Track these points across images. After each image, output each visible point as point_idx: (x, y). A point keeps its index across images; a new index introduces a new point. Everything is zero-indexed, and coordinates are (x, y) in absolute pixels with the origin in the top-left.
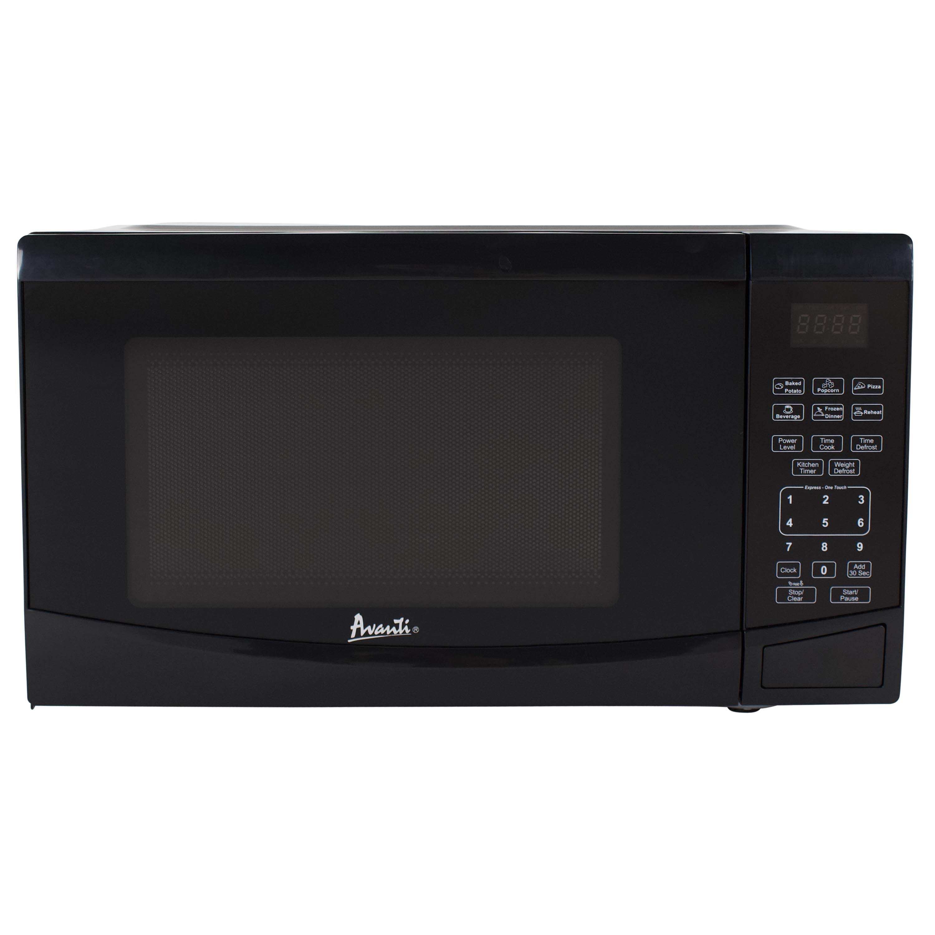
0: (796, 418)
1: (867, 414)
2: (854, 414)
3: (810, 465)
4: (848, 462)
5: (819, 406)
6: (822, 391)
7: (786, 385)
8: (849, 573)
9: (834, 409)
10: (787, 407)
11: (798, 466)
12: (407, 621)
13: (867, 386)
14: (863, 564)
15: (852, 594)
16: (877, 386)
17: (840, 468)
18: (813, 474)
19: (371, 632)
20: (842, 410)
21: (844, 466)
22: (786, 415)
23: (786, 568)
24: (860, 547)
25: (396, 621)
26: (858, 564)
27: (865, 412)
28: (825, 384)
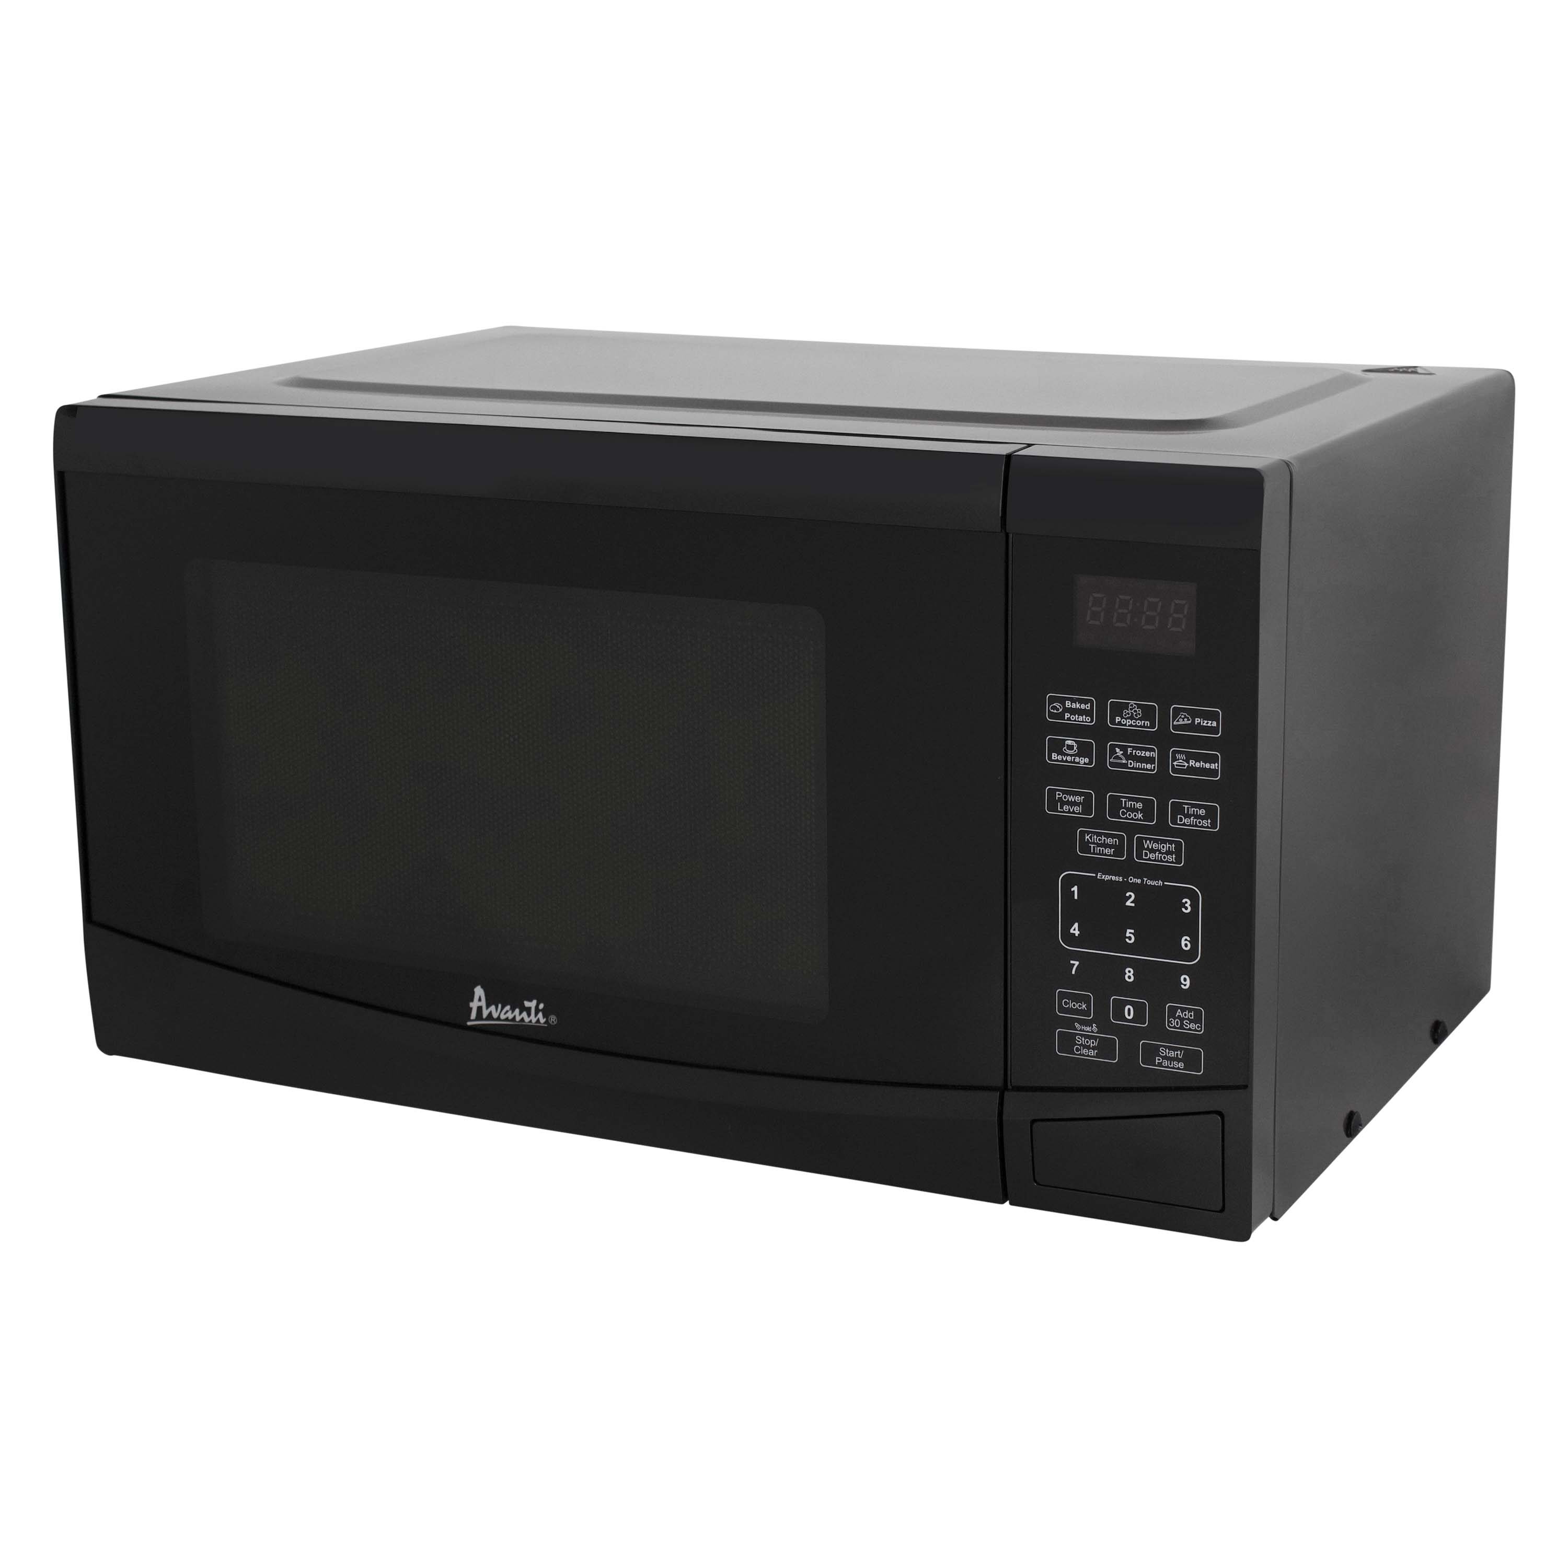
0: (1083, 763)
1: (1194, 766)
2: (1173, 765)
3: (1104, 840)
4: (1165, 842)
5: (1119, 746)
6: (1124, 722)
7: (1067, 706)
8: (1169, 1022)
9: (1142, 753)
10: (1069, 742)
11: (1086, 840)
12: (541, 1006)
13: (1193, 721)
14: (1190, 1010)
15: (1173, 1056)
16: (1210, 722)
17: (1152, 851)
18: (1110, 855)
19: (495, 1015)
20: (1154, 756)
21: (1158, 847)
22: (1068, 755)
23: (1070, 1001)
24: (1186, 982)
25: (527, 1004)
26: (1183, 1010)
27: (1191, 763)
28: (1128, 710)
